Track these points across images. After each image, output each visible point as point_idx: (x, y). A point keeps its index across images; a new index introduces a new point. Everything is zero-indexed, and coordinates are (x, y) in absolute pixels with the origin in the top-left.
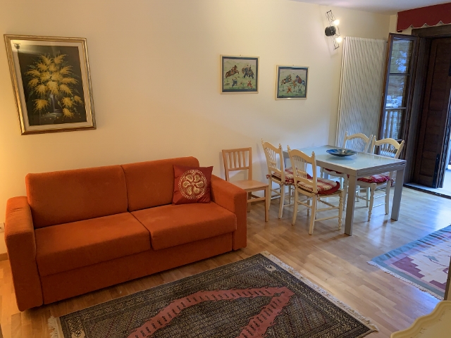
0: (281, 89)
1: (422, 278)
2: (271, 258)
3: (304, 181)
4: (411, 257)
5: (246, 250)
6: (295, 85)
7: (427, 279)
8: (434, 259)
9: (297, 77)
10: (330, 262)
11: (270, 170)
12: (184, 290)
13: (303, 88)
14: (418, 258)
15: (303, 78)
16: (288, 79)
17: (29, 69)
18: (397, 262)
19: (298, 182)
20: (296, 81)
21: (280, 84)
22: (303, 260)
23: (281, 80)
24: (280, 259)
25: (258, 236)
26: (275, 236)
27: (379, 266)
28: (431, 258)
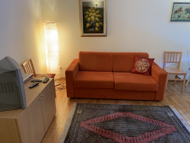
2: (174, 109)
12: (123, 110)
17: (85, 11)
25: (172, 97)
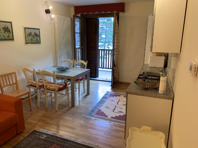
0: (27, 39)
1: (108, 117)
2: (42, 130)
3: (49, 85)
4: (100, 109)
5: (25, 131)
6: (34, 37)
7: (109, 117)
8: (108, 107)
9: (35, 33)
10: (71, 123)
11: (28, 82)
13: (39, 39)
14: (103, 109)
15: (38, 34)
16: (30, 34)
18: (97, 113)
19: (46, 86)
20: (34, 35)
21: (26, 37)
22: (58, 126)
23: (26, 34)
24: (46, 129)
25: (29, 120)
26: (39, 117)
27: (91, 117)
28: (107, 107)
